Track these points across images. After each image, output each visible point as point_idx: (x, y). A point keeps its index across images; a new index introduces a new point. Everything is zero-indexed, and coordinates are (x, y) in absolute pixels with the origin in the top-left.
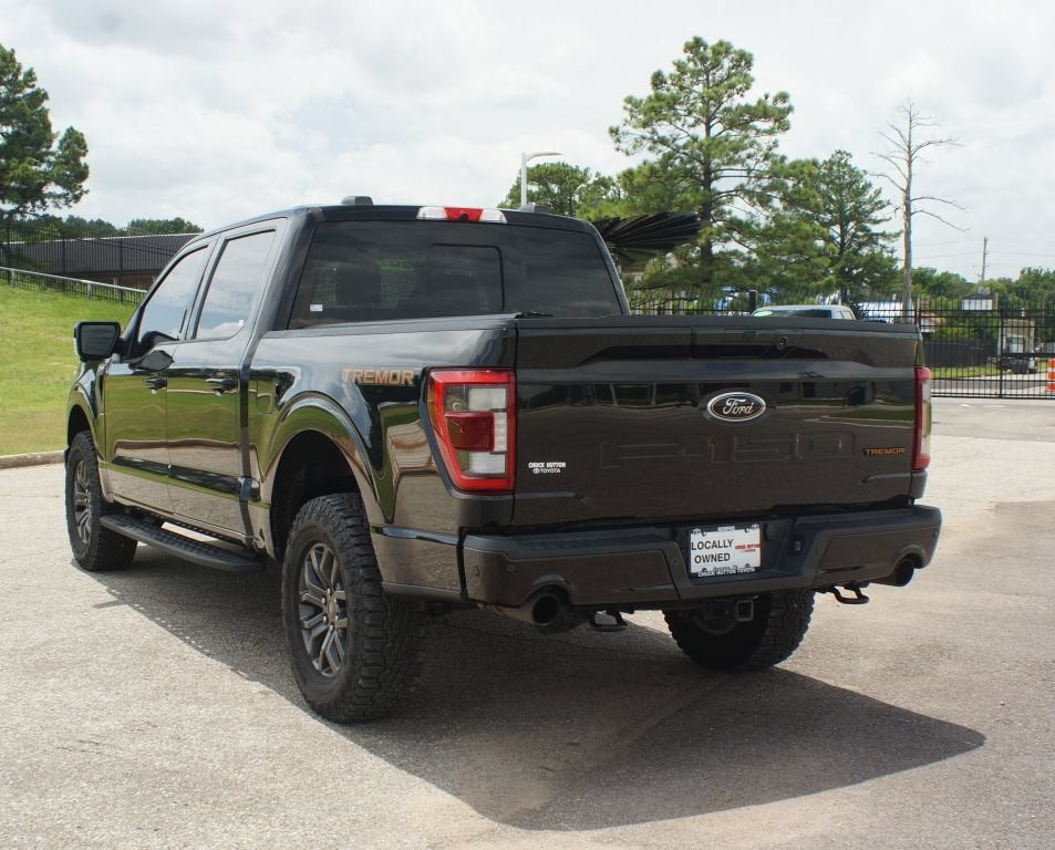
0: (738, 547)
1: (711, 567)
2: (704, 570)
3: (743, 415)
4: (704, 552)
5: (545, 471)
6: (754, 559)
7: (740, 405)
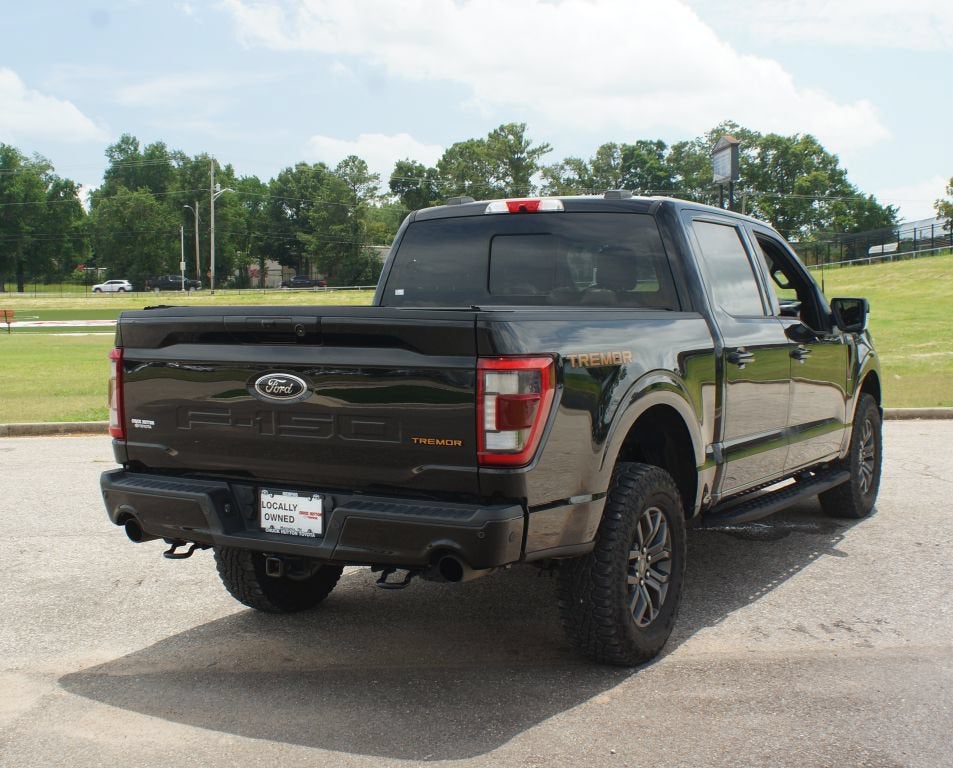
0: (302, 513)
1: (278, 525)
2: (272, 527)
3: (283, 394)
4: (272, 511)
5: (142, 426)
6: (316, 526)
7: (280, 384)
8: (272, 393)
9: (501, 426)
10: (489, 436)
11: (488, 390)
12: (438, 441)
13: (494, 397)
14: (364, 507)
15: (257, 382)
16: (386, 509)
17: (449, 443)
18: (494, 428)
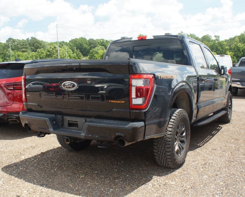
8: (67, 87)
9: (137, 96)
10: (133, 99)
11: (133, 85)
12: (117, 101)
13: (135, 87)
14: (94, 122)
15: (62, 84)
16: (101, 123)
17: (121, 102)
18: (135, 97)
